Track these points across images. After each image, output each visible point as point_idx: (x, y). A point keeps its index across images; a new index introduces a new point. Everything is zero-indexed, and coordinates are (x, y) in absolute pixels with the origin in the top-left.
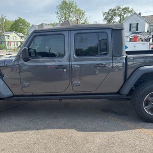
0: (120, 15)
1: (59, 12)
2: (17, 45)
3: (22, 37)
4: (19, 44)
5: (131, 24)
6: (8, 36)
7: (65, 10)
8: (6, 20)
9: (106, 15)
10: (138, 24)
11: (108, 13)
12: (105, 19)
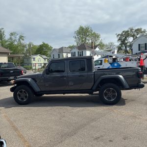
0: (133, 36)
1: (77, 37)
2: (41, 65)
3: (45, 59)
4: (43, 65)
5: (139, 45)
6: (34, 58)
7: (82, 35)
8: (33, 45)
9: (120, 36)
10: (146, 44)
11: (122, 35)
12: (119, 40)
